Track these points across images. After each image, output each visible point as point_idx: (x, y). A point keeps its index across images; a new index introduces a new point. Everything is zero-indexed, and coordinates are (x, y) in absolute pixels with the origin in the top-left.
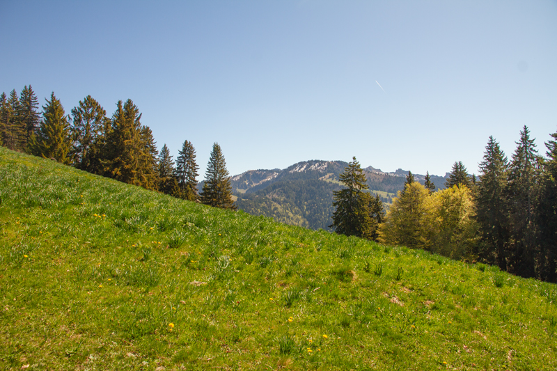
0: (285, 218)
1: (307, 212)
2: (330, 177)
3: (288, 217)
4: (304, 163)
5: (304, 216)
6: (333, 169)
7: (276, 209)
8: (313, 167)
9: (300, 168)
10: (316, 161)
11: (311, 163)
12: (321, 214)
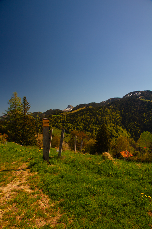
0: (110, 115)
1: (123, 113)
2: (141, 98)
3: (112, 115)
4: (132, 92)
5: (121, 114)
6: (144, 94)
7: (107, 111)
8: (135, 94)
9: (130, 95)
10: (137, 91)
11: (134, 92)
12: (129, 113)
